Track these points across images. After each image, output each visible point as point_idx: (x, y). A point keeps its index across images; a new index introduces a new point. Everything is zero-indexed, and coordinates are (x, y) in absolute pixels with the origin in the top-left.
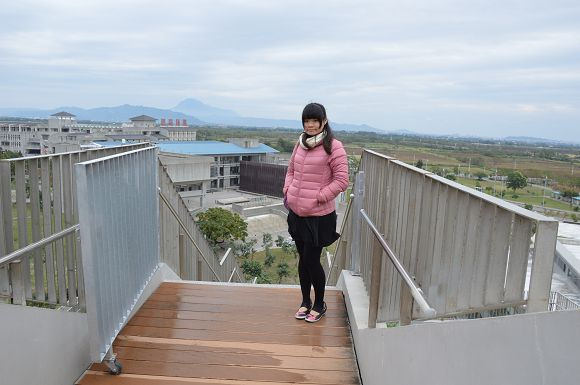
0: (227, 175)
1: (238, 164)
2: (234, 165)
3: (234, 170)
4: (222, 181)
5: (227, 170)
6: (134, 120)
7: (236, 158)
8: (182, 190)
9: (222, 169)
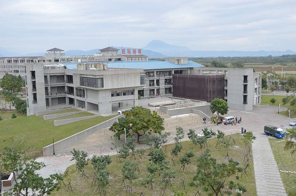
0: (163, 86)
1: (171, 77)
2: (168, 77)
3: (167, 81)
4: (158, 90)
5: (162, 82)
6: (102, 51)
7: (170, 73)
8: (118, 95)
9: (158, 81)
